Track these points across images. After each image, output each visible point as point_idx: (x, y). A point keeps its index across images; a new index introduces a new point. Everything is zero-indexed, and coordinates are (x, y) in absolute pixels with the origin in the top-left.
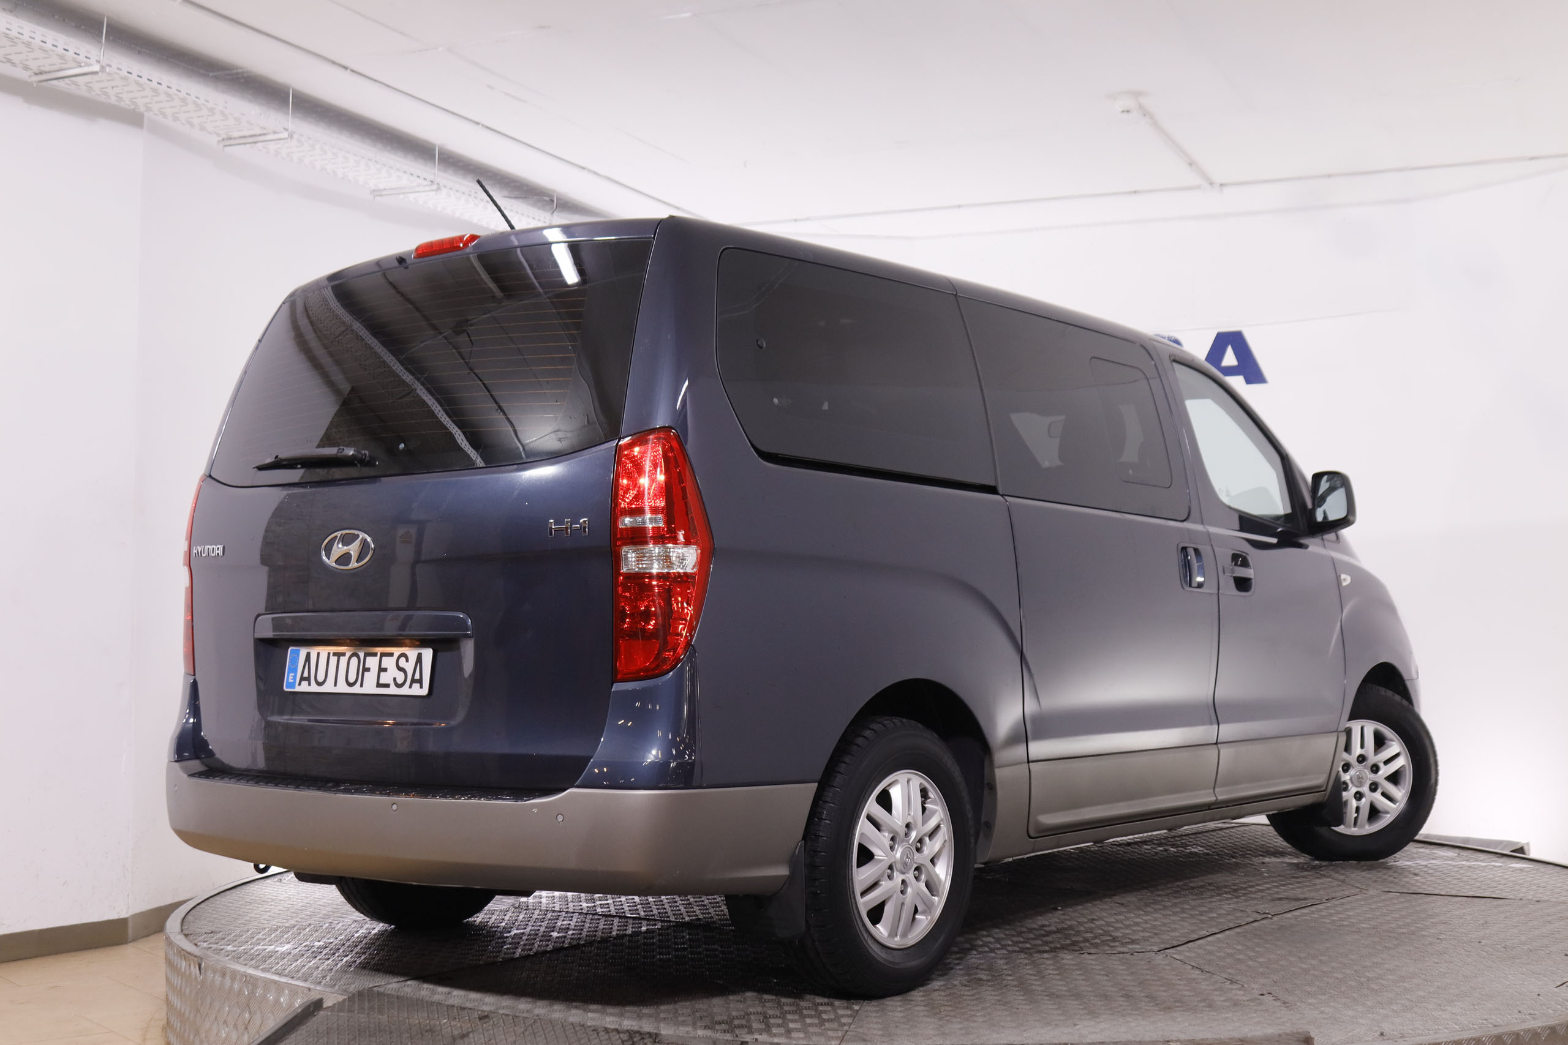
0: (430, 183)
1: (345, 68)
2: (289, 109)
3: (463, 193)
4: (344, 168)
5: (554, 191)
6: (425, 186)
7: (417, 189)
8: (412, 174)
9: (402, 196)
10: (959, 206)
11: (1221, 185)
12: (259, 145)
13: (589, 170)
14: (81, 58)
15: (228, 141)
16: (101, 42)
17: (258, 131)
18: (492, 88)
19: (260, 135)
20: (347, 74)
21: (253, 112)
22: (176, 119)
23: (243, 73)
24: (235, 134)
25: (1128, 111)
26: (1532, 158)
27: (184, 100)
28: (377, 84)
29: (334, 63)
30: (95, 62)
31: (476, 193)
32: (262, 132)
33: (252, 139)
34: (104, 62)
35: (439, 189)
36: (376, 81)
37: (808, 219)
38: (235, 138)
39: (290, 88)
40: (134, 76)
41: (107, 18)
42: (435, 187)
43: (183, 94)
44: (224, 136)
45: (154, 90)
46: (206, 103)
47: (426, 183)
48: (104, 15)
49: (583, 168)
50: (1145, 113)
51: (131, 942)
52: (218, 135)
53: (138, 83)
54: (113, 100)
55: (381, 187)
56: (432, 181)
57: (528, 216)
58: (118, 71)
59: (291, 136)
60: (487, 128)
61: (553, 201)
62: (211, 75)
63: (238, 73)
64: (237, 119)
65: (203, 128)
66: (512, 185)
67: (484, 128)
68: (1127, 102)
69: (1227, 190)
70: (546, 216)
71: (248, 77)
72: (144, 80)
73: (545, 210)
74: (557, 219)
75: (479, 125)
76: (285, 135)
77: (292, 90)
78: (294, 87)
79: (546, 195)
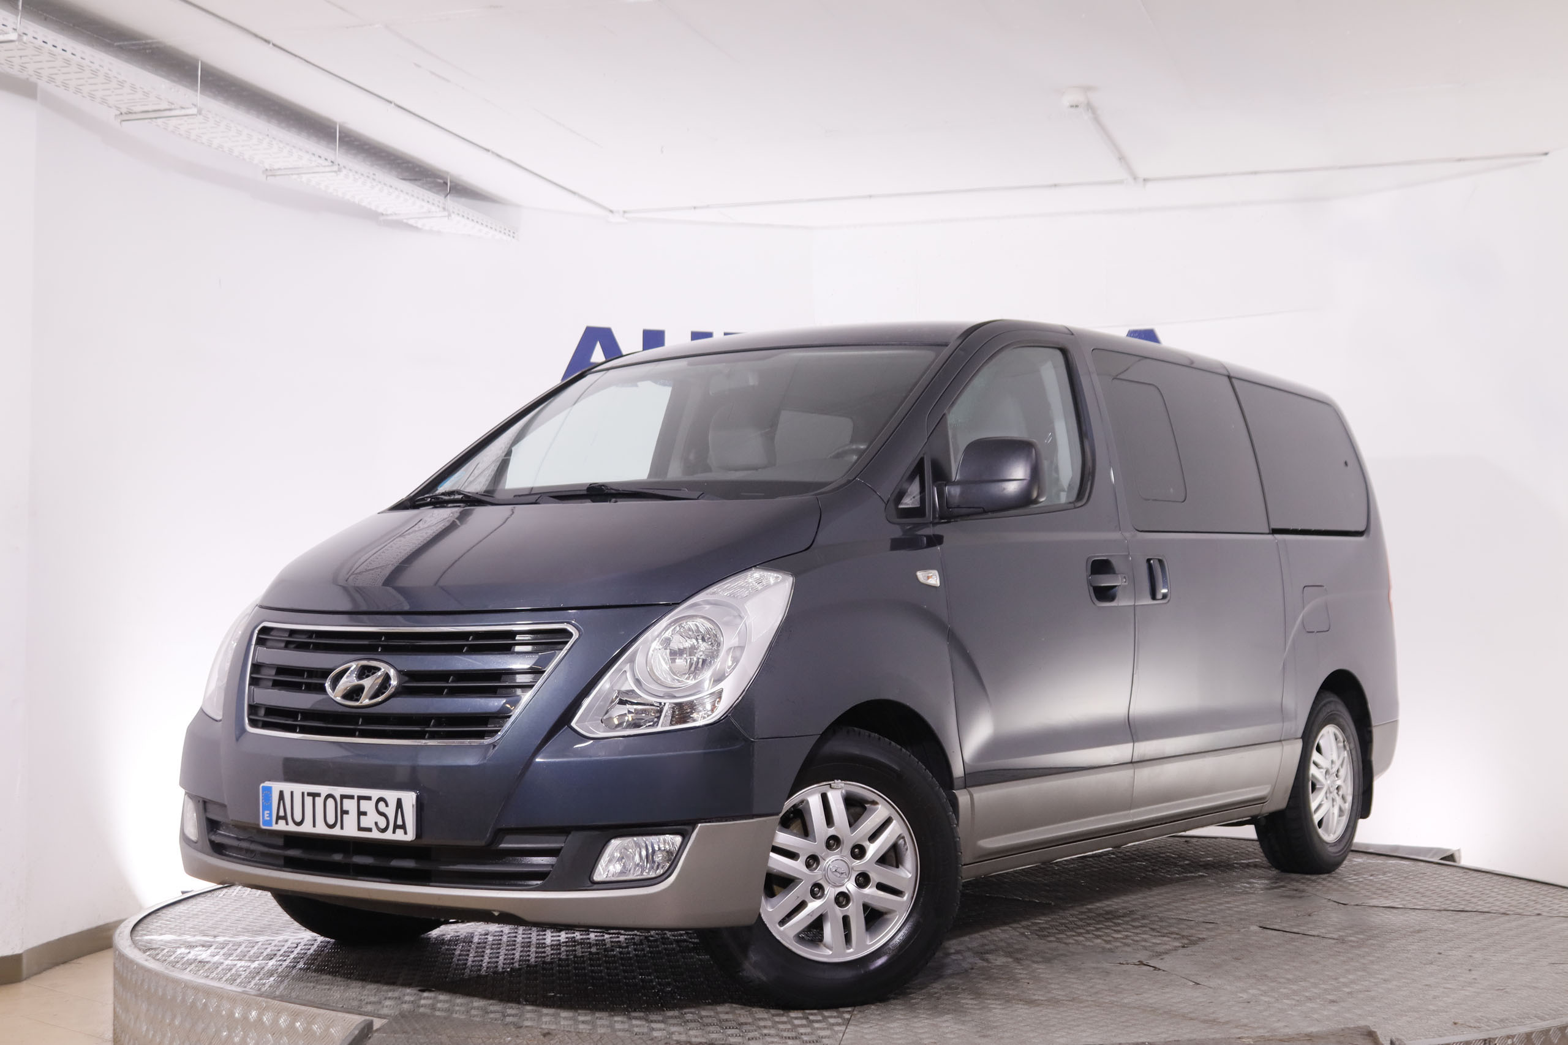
0: (331, 164)
1: (267, 42)
2: (197, 85)
3: (362, 175)
4: (243, 146)
5: (448, 173)
6: (325, 166)
7: (315, 169)
8: (314, 154)
9: (295, 177)
10: (870, 196)
11: (1144, 180)
12: (159, 121)
13: (493, 153)
15: (127, 115)
16: (20, 10)
17: (164, 106)
19: (165, 110)
20: (267, 49)
21: (164, 86)
22: (78, 91)
23: (152, 43)
24: (138, 108)
25: (1077, 106)
27: (94, 72)
28: (297, 59)
29: (256, 36)
30: (12, 30)
31: (374, 174)
32: (168, 107)
33: (153, 115)
34: (21, 30)
35: (340, 170)
36: (296, 56)
37: (708, 207)
38: (135, 113)
39: (199, 61)
40: (49, 46)
42: (336, 168)
43: (95, 66)
44: (124, 110)
47: (327, 163)
49: (487, 151)
50: (1090, 107)
52: (118, 108)
53: (51, 54)
54: (15, 71)
55: (276, 167)
56: (332, 162)
57: (423, 200)
58: (34, 40)
59: (199, 112)
60: (399, 107)
61: (447, 184)
62: (116, 44)
63: (146, 44)
64: (146, 94)
65: (104, 101)
66: (404, 165)
67: (397, 108)
68: (1078, 97)
69: (1149, 185)
70: (437, 198)
71: (157, 48)
72: (59, 50)
73: (437, 193)
74: (452, 202)
75: (393, 105)
76: (194, 111)
77: (201, 62)
78: (203, 59)
79: (439, 177)
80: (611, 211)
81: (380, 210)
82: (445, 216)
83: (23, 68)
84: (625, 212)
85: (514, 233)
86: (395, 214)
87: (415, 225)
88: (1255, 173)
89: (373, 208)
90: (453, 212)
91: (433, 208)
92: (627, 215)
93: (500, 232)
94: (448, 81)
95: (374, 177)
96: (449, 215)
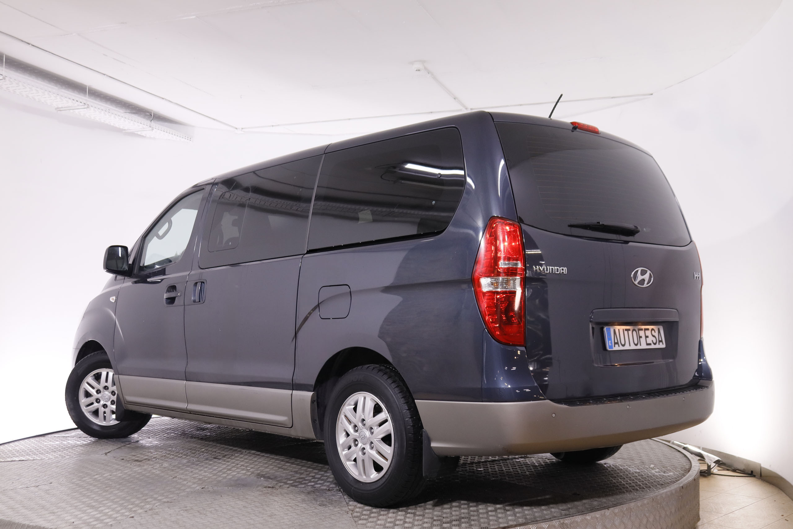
0: (84, 104)
1: (29, 44)
2: (4, 66)
4: (38, 96)
5: (152, 110)
6: (81, 106)
7: (78, 107)
8: (74, 100)
9: (71, 111)
13: (166, 100)
20: (29, 47)
26: (613, 98)
28: (47, 52)
29: (22, 41)
31: (109, 110)
35: (88, 107)
37: (278, 125)
39: (3, 54)
42: (86, 106)
47: (81, 104)
50: (429, 72)
55: (60, 106)
57: (138, 122)
59: (4, 78)
60: (110, 77)
61: (152, 115)
66: (131, 107)
67: (108, 77)
68: (419, 65)
70: (147, 122)
73: (147, 119)
74: (154, 124)
75: (105, 75)
76: (1, 78)
78: (7, 54)
79: (148, 112)
80: (236, 128)
81: (121, 127)
82: (151, 130)
84: (242, 128)
85: (190, 138)
86: (129, 129)
87: (142, 135)
90: (156, 128)
91: (145, 126)
92: (244, 130)
93: (183, 138)
95: (109, 111)
96: (153, 130)
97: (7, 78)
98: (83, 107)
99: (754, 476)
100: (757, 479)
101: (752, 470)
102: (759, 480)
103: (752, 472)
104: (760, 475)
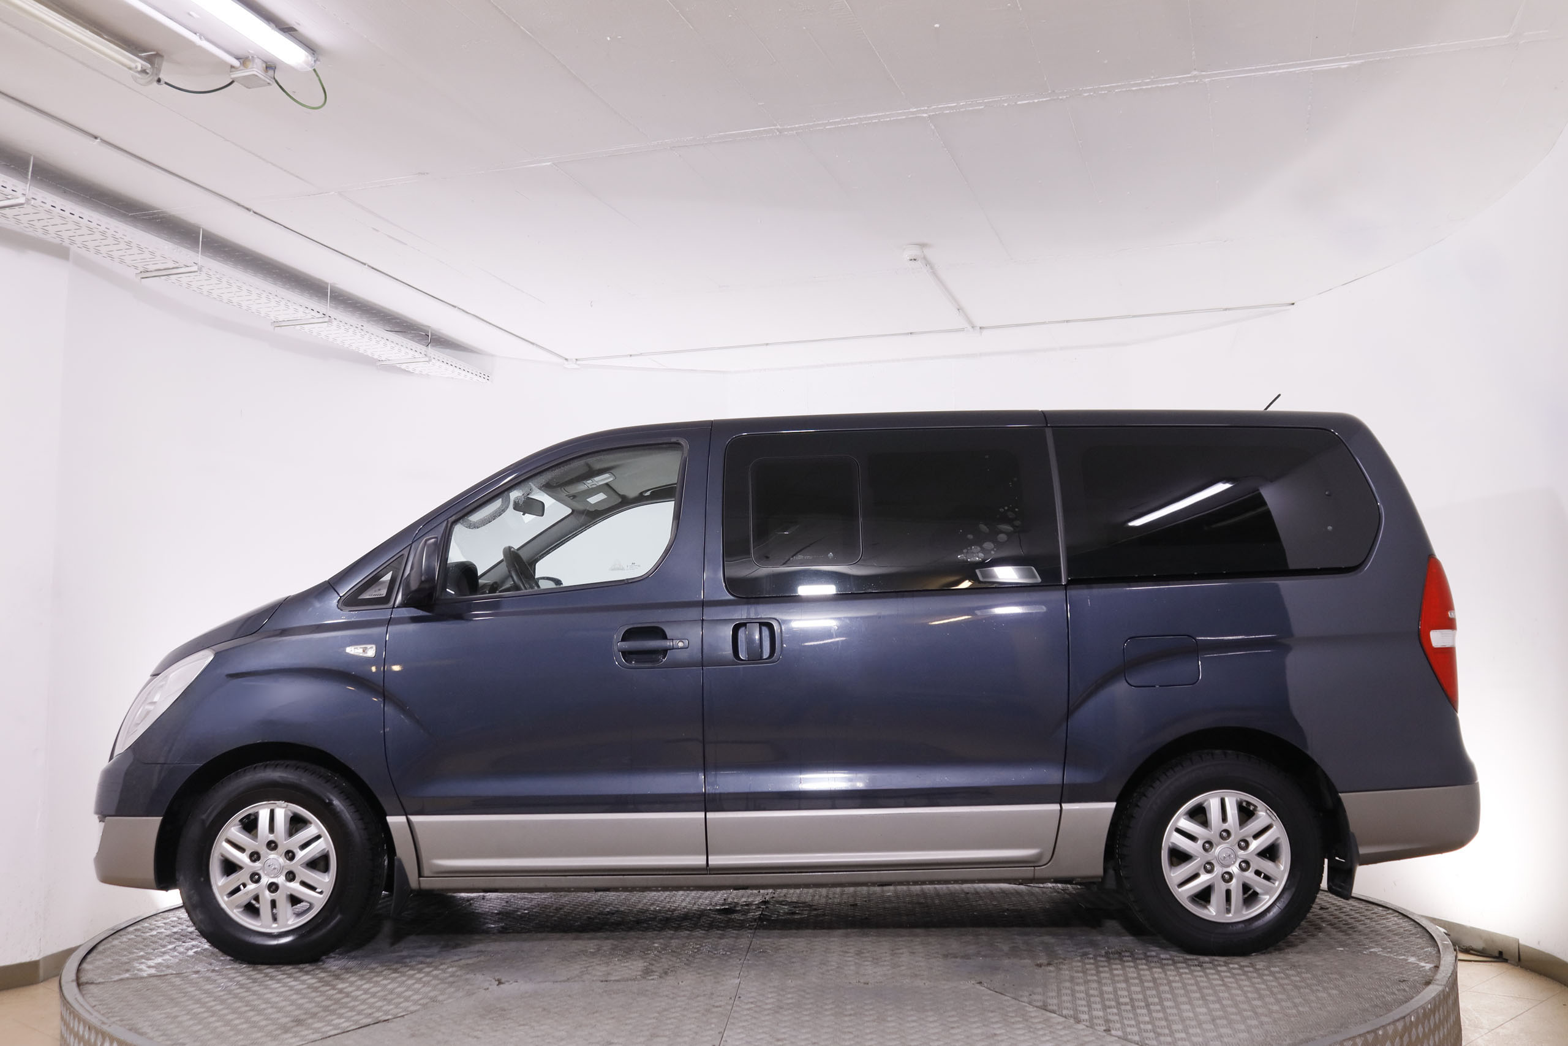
0: (323, 316)
2: (199, 248)
3: (352, 326)
4: (247, 300)
5: (429, 327)
6: (318, 318)
7: (312, 321)
8: (307, 308)
9: (297, 327)
10: (767, 344)
11: (980, 328)
12: (173, 278)
14: (8, 191)
15: (145, 274)
16: (27, 178)
17: (171, 265)
18: (377, 231)
19: (173, 268)
21: (166, 247)
22: (98, 252)
23: (158, 213)
24: (151, 267)
25: (915, 260)
27: (103, 233)
28: (277, 225)
29: (239, 205)
30: (22, 195)
32: (174, 265)
33: (165, 273)
34: (30, 196)
35: (330, 321)
36: (276, 223)
37: (641, 355)
38: (151, 271)
39: (200, 228)
40: (58, 210)
41: (34, 158)
42: (327, 319)
43: (102, 228)
44: (142, 269)
45: (77, 223)
46: (125, 237)
47: (319, 315)
48: (31, 155)
49: (455, 307)
50: (928, 263)
51: (42, 982)
52: (136, 268)
53: (61, 217)
54: (40, 234)
55: (280, 318)
56: (325, 314)
57: (404, 348)
58: (43, 205)
59: (200, 269)
60: (373, 268)
61: (428, 336)
62: (130, 214)
63: (154, 214)
64: (152, 253)
65: (122, 262)
66: (394, 321)
67: (370, 268)
68: (914, 252)
69: (985, 332)
70: (421, 347)
71: (164, 217)
72: (66, 214)
73: (422, 343)
74: (432, 351)
75: (366, 266)
76: (195, 268)
77: (203, 230)
78: (204, 227)
79: (422, 330)
80: (566, 359)
81: (376, 357)
82: (426, 362)
83: (46, 232)
84: (577, 360)
85: (489, 377)
86: (387, 360)
88: (1067, 321)
89: (369, 353)
90: (434, 359)
91: (417, 355)
92: (578, 362)
93: (477, 375)
94: (406, 244)
95: (362, 327)
96: (430, 360)
97: (203, 269)
98: (321, 320)
99: (1505, 961)
100: (1512, 967)
101: (1500, 950)
102: (1517, 968)
103: (1501, 953)
104: (1517, 960)
